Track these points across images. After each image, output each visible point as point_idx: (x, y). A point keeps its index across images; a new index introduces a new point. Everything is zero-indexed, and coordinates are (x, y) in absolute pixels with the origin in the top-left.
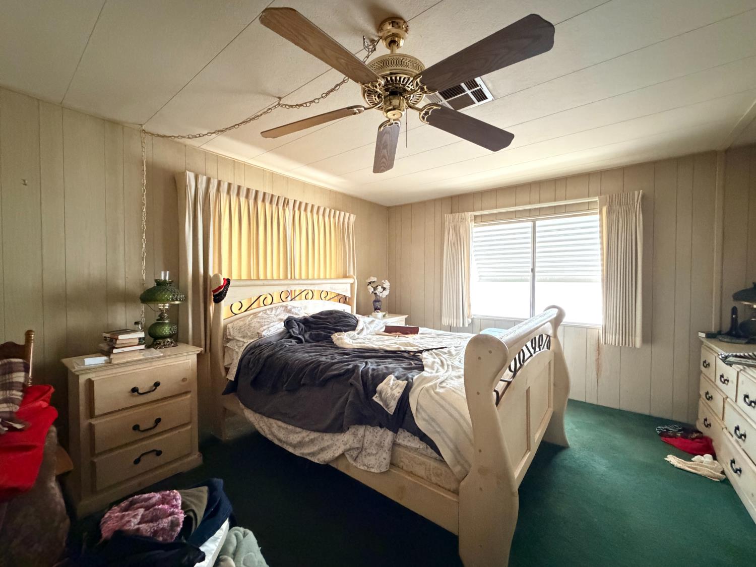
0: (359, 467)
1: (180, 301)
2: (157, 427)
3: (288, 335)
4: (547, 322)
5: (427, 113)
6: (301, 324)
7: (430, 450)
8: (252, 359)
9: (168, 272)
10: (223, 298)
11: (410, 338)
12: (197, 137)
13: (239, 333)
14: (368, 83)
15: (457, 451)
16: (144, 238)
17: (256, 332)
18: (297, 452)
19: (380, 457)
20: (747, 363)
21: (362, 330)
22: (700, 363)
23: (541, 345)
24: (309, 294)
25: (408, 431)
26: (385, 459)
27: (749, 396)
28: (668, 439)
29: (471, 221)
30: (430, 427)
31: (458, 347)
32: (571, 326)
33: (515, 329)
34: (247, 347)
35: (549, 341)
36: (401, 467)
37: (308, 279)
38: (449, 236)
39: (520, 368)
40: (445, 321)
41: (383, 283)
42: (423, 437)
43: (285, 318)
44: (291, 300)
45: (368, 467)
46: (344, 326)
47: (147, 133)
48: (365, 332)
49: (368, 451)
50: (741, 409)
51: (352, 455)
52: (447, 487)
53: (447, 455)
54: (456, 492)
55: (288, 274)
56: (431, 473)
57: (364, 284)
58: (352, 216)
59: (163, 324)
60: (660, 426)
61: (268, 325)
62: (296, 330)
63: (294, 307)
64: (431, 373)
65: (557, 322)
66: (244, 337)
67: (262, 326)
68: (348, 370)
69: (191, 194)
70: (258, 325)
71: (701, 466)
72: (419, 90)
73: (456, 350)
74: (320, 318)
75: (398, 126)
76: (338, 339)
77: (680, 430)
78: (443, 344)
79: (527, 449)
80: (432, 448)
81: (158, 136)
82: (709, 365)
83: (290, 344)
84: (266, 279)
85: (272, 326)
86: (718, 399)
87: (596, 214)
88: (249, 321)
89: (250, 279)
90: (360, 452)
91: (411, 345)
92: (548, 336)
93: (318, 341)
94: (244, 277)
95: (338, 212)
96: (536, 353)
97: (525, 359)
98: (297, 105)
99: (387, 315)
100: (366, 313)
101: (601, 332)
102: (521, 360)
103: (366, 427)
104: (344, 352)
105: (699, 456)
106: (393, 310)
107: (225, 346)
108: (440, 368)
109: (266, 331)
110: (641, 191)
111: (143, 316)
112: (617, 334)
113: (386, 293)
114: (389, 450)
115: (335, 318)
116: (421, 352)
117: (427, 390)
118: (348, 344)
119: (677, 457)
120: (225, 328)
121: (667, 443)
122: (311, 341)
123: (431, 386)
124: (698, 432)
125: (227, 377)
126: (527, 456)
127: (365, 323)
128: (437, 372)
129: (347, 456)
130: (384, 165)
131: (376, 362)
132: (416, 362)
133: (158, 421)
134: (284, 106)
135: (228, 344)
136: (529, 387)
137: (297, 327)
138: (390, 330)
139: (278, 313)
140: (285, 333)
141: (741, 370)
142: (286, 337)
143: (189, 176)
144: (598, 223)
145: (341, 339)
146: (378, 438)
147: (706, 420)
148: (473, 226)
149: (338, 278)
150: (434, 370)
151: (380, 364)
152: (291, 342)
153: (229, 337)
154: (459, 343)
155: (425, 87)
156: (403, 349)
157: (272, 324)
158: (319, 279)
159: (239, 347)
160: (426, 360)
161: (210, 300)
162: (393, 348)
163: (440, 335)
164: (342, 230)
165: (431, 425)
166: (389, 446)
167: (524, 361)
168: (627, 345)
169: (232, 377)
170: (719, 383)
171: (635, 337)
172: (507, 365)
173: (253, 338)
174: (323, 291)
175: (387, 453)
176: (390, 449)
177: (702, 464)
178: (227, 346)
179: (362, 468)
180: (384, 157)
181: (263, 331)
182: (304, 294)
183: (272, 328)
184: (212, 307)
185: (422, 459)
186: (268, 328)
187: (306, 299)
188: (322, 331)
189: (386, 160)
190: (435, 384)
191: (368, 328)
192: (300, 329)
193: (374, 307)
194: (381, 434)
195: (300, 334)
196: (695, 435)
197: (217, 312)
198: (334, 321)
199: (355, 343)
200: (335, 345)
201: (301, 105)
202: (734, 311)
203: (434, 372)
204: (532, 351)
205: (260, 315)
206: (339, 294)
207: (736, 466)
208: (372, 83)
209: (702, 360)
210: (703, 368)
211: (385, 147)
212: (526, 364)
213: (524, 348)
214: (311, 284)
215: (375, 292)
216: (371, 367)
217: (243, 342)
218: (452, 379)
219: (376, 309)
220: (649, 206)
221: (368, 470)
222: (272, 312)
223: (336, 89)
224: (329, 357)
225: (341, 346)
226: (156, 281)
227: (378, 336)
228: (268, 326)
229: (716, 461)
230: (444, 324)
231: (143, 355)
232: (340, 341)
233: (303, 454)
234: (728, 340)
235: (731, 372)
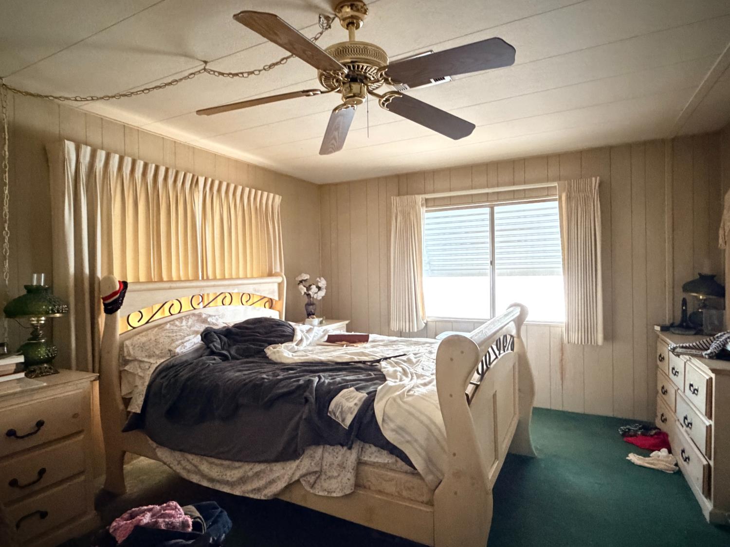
0: (317, 494)
1: (62, 313)
2: (42, 480)
3: (209, 350)
4: (510, 322)
5: (387, 100)
6: (222, 336)
7: (401, 463)
8: (164, 384)
9: (43, 275)
10: (119, 308)
11: (359, 348)
12: (87, 100)
13: (142, 351)
14: (331, 70)
15: (429, 461)
16: (6, 229)
17: (167, 349)
18: (237, 492)
19: (342, 479)
20: (691, 353)
21: (301, 340)
22: (656, 357)
23: (506, 347)
24: (226, 298)
25: (375, 446)
26: (349, 479)
27: (694, 385)
28: (630, 439)
29: (422, 205)
30: (399, 437)
31: (418, 354)
32: (533, 325)
33: (481, 329)
34: (157, 368)
35: (513, 343)
36: (367, 487)
37: (224, 279)
38: (396, 225)
39: (487, 370)
40: (395, 326)
41: (318, 282)
42: (393, 450)
43: (202, 329)
44: (205, 307)
45: (328, 492)
46: (279, 337)
47: (10, 89)
48: (305, 343)
49: (329, 474)
50: (689, 399)
51: (309, 481)
52: (420, 499)
53: (418, 463)
54: (430, 503)
55: (199, 274)
56: (403, 487)
57: (293, 283)
58: (277, 196)
59: (39, 345)
60: (622, 426)
61: (181, 339)
62: (217, 344)
63: (210, 316)
64: (395, 382)
65: (519, 321)
66: (149, 357)
67: (173, 341)
68: (300, 386)
69: (70, 170)
70: (167, 340)
71: (658, 460)
72: (383, 80)
73: (416, 358)
74: (247, 328)
75: (354, 109)
76: (274, 353)
77: (640, 429)
78: (400, 351)
79: (495, 459)
80: (402, 460)
81: (28, 94)
82: (663, 358)
83: (214, 362)
84: (171, 281)
85: (187, 341)
86: (671, 391)
87: (554, 200)
88: (155, 336)
89: (150, 281)
90: (319, 476)
91: (364, 354)
92: (511, 336)
93: (247, 357)
94: (142, 278)
95: (259, 192)
96: (501, 355)
97: (491, 361)
98: (230, 74)
99: (324, 321)
100: (300, 320)
101: (564, 329)
102: (488, 363)
103: (324, 447)
104: (286, 368)
105: (657, 452)
106: (329, 314)
107: (121, 369)
108: (404, 378)
109: (180, 347)
110: (598, 178)
111: (6, 335)
112: (580, 332)
113: (322, 293)
114: (353, 469)
115: (265, 327)
116: (379, 361)
117: (394, 400)
118: (288, 358)
119: (638, 454)
120: (122, 347)
121: (628, 442)
122: (238, 356)
123: (399, 395)
124: (656, 428)
125: (129, 409)
126: (496, 465)
127: (302, 331)
128: (401, 380)
129: (303, 483)
130: (333, 146)
131: (330, 376)
132: (376, 373)
133: (42, 472)
134: (212, 73)
135: (126, 367)
136: (496, 391)
137: (219, 341)
138: (333, 340)
139: (190, 323)
140: (204, 348)
141: (687, 360)
142: (206, 354)
143: (68, 147)
144: (557, 211)
145: (278, 352)
146: (340, 458)
147: (662, 415)
148: (425, 211)
149: (262, 277)
150: (397, 379)
151: (335, 377)
152: (215, 359)
153: (127, 358)
154: (417, 349)
155: (390, 79)
156: (356, 359)
157: (187, 338)
158: (238, 278)
159: (144, 370)
160: (386, 370)
161: (99, 309)
162: (346, 358)
163: (394, 342)
164: (264, 215)
165: (399, 434)
166: (353, 465)
167: (490, 364)
168: (589, 343)
169: (136, 407)
170: (671, 376)
171: (597, 334)
172: (476, 368)
173: (162, 357)
174: (243, 294)
175: (351, 473)
176: (355, 469)
177: (660, 458)
178: (125, 370)
179: (321, 494)
180: (334, 138)
181: (176, 348)
182: (220, 299)
183: (188, 343)
184: (102, 318)
185: (391, 474)
186: (183, 343)
187: (223, 305)
188: (252, 344)
189: (336, 141)
190: (403, 393)
191: (307, 338)
192: (223, 343)
193: (307, 312)
194: (343, 452)
195: (223, 349)
196: (653, 432)
197: (111, 327)
198: (265, 330)
199: (295, 356)
200: (271, 360)
201: (237, 75)
202: (684, 302)
203: (398, 381)
204: (497, 352)
205: (168, 326)
206: (265, 297)
207: (685, 455)
208: (335, 71)
209: (658, 354)
210: (659, 362)
211: (337, 129)
212: (492, 366)
213: (490, 350)
214: (229, 285)
215: (307, 293)
216: (327, 381)
217: (150, 363)
218: (418, 387)
219: (310, 314)
220: (606, 193)
221: (329, 495)
222: (182, 322)
223: (282, 62)
224: (270, 373)
225: (279, 360)
226: (26, 287)
227: (320, 347)
228: (183, 341)
229: (671, 455)
230: (393, 329)
231: (21, 387)
232: (277, 355)
233: (244, 492)
234: (680, 332)
235: (679, 362)
